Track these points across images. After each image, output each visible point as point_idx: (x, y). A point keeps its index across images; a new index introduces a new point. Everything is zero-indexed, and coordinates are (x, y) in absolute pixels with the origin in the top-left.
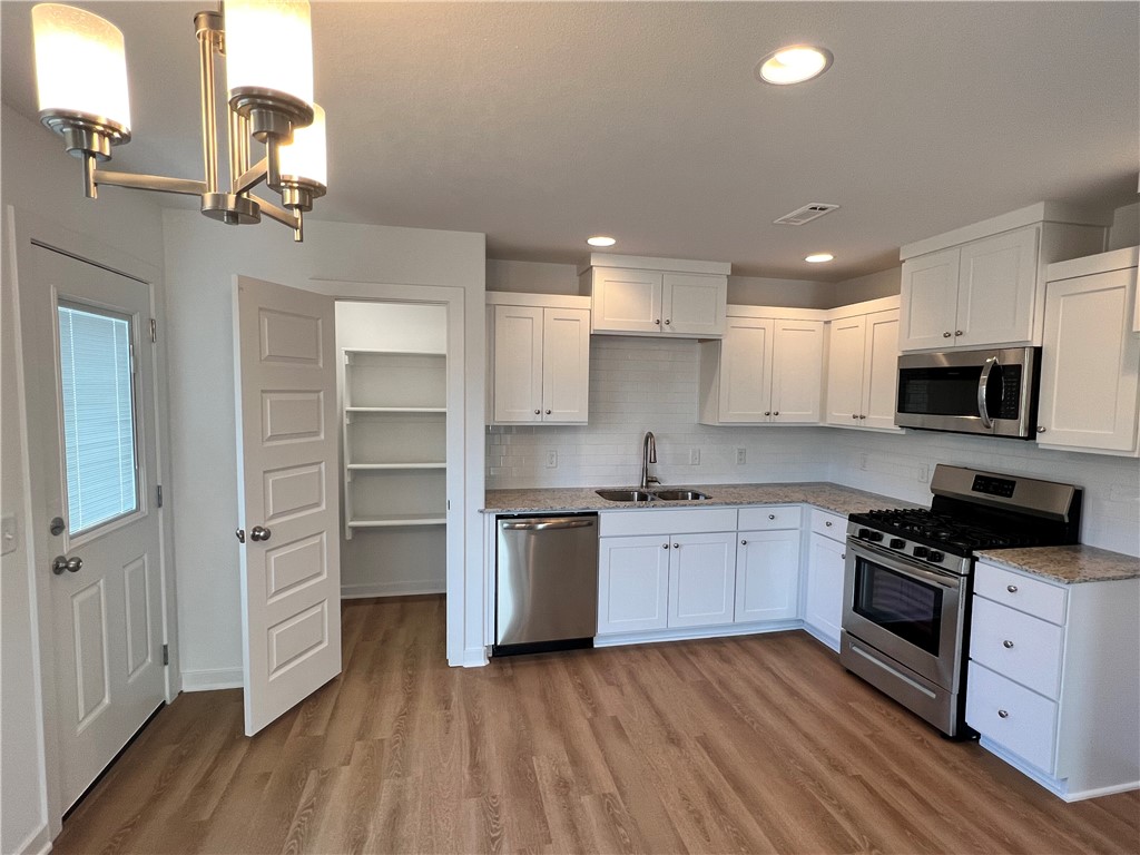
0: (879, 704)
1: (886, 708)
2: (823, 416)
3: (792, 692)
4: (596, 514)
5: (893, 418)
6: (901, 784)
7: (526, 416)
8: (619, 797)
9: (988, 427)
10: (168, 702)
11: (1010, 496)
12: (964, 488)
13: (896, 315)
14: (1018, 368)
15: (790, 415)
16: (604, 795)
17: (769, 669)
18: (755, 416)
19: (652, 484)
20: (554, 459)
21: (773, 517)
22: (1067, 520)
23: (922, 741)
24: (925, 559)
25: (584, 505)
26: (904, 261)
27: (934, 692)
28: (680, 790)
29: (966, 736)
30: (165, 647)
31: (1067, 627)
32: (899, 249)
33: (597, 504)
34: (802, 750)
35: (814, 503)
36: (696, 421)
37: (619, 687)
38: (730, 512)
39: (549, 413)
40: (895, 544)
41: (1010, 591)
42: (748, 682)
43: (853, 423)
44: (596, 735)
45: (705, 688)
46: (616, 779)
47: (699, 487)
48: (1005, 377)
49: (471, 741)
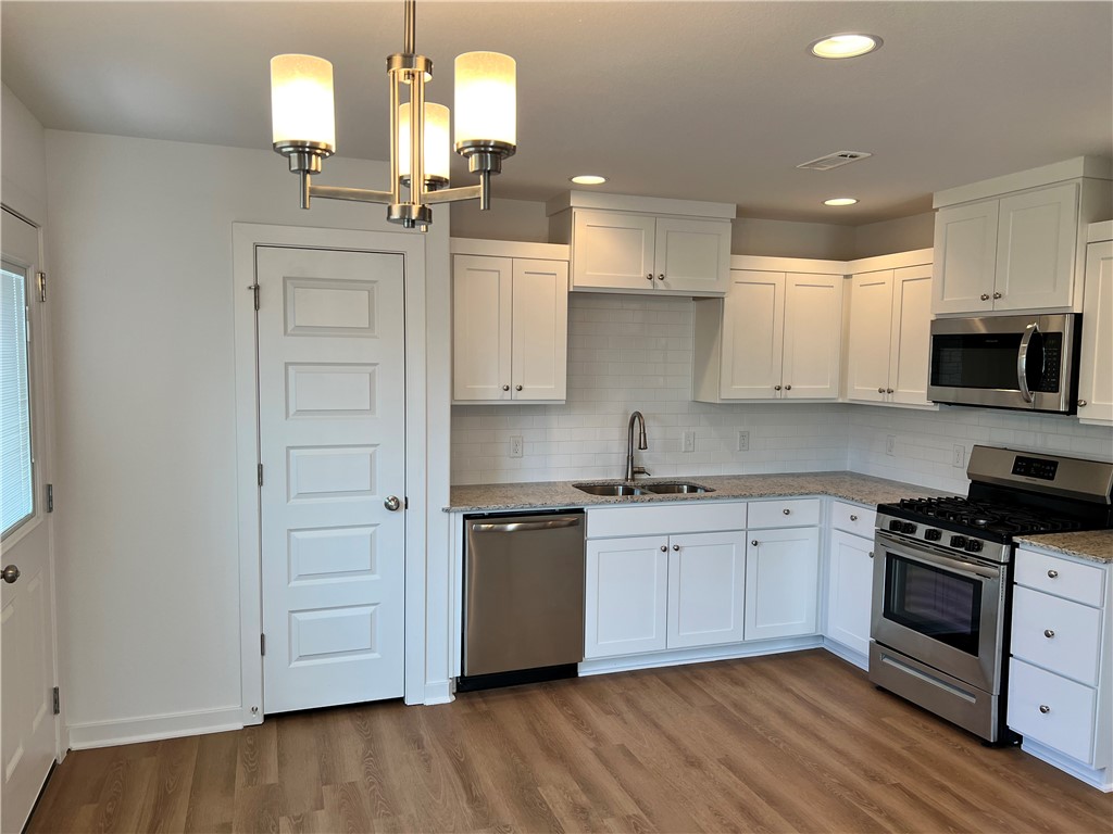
0: (915, 718)
1: (921, 721)
2: (843, 389)
3: (818, 711)
4: (581, 511)
5: (925, 392)
6: (943, 788)
7: (491, 393)
8: (644, 817)
9: (1028, 401)
10: (60, 762)
11: (1052, 478)
12: (1003, 472)
13: (928, 271)
14: (1058, 336)
15: (807, 388)
16: (629, 817)
17: (788, 690)
18: (762, 391)
19: (637, 476)
20: (519, 448)
21: (787, 512)
22: (1109, 502)
23: (962, 749)
24: (962, 550)
25: (567, 501)
26: (937, 210)
27: (973, 696)
28: (710, 807)
29: (1009, 740)
30: (56, 690)
31: (1104, 608)
32: (932, 195)
33: (580, 500)
34: (834, 763)
35: (835, 495)
36: (689, 397)
37: (619, 715)
38: (737, 507)
39: (521, 389)
40: (929, 534)
41: (1051, 576)
42: (768, 704)
43: (879, 398)
44: (605, 762)
45: (718, 711)
46: (638, 802)
47: (694, 478)
48: (1045, 345)
49: (461, 778)
